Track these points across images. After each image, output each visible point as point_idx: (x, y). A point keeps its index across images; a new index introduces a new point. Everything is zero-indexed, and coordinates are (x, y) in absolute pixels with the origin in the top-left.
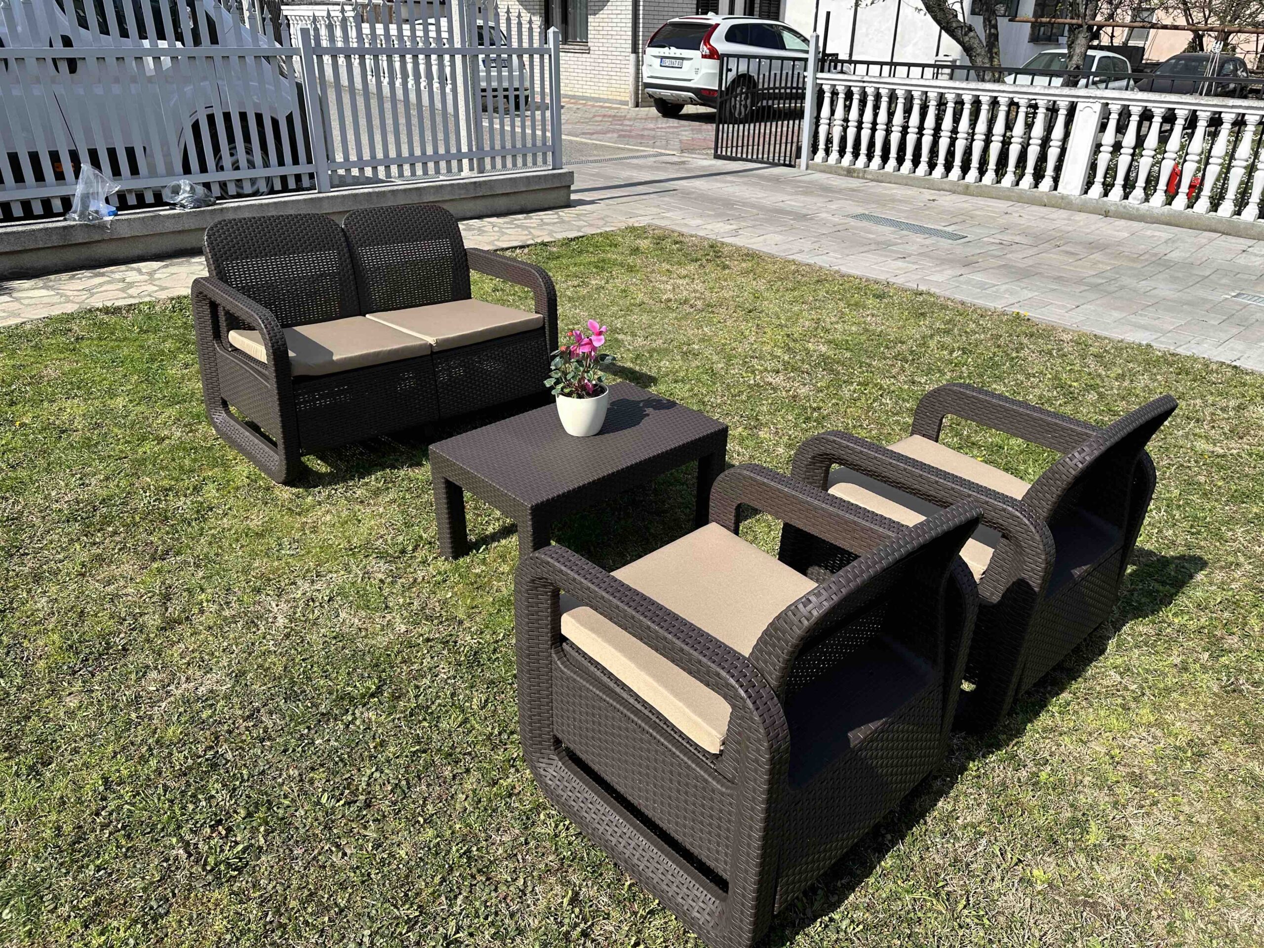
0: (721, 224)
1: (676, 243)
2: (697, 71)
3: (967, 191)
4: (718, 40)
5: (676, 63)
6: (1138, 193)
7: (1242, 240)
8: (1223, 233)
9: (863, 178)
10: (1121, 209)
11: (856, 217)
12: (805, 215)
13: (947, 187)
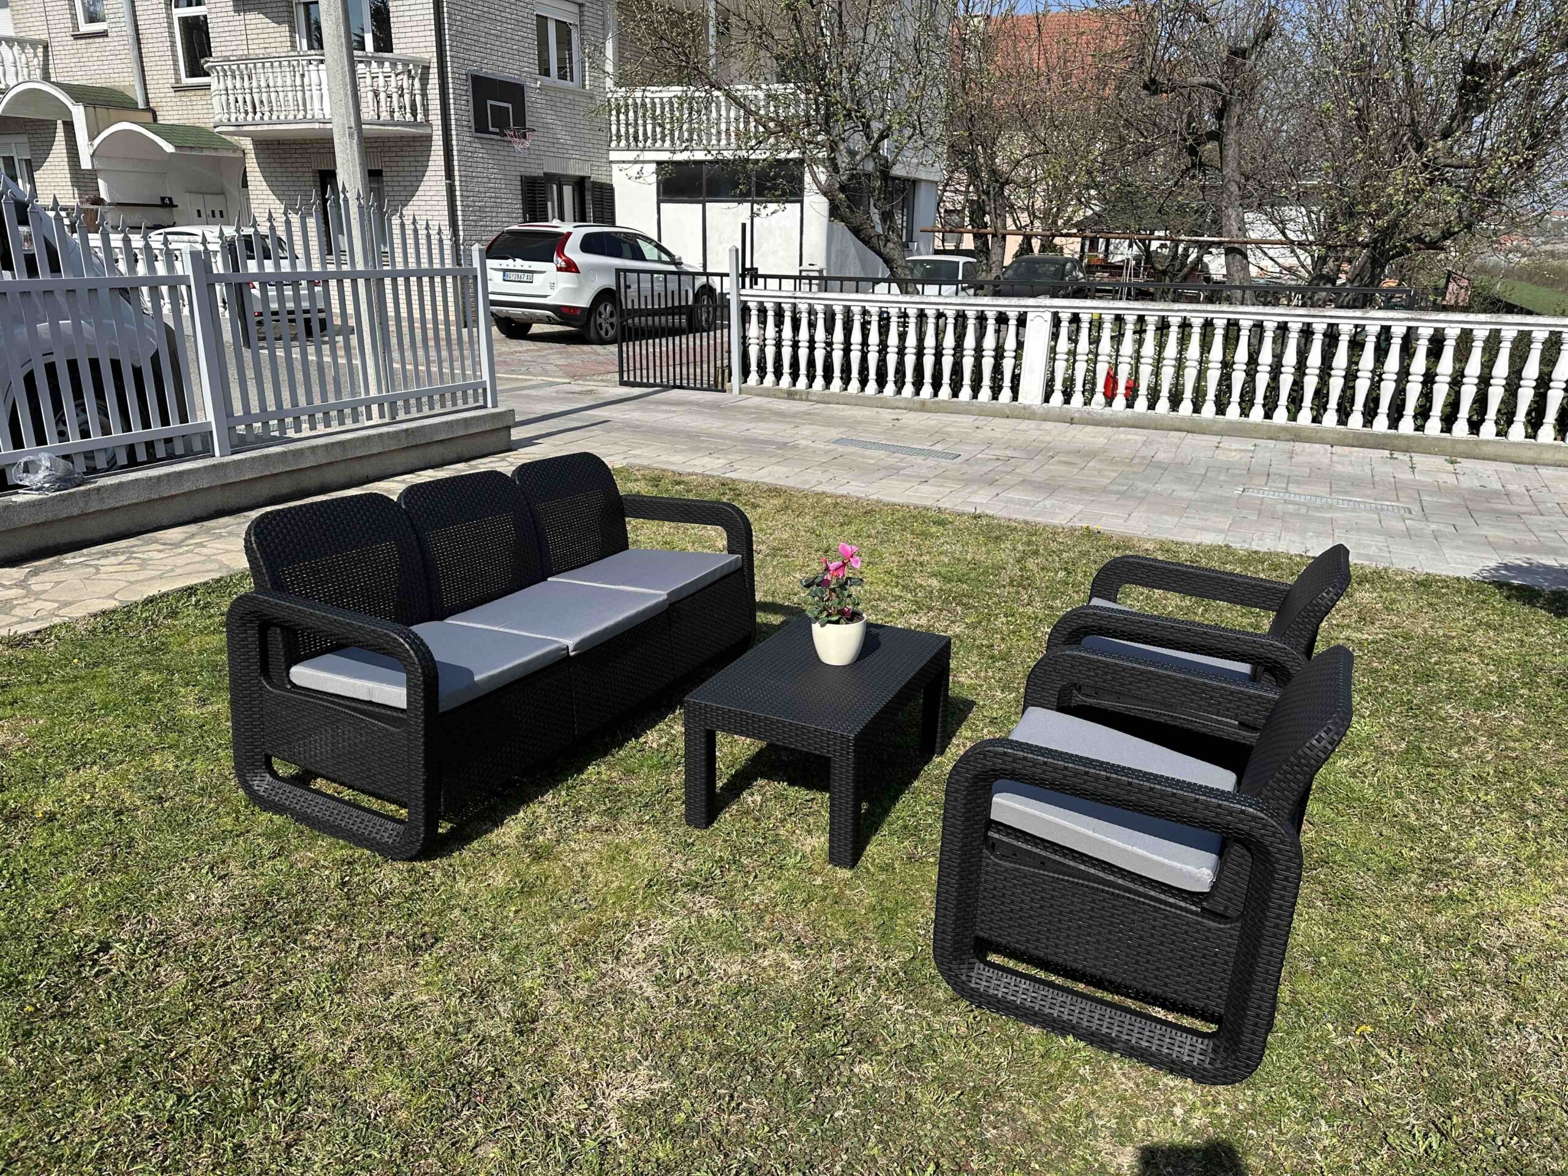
0: (707, 459)
1: (679, 483)
2: (552, 286)
3: (923, 407)
4: (573, 251)
5: (525, 277)
6: (1099, 398)
7: (1207, 437)
8: (1188, 432)
9: (807, 400)
10: (1085, 415)
11: (837, 442)
12: (785, 444)
13: (901, 405)
